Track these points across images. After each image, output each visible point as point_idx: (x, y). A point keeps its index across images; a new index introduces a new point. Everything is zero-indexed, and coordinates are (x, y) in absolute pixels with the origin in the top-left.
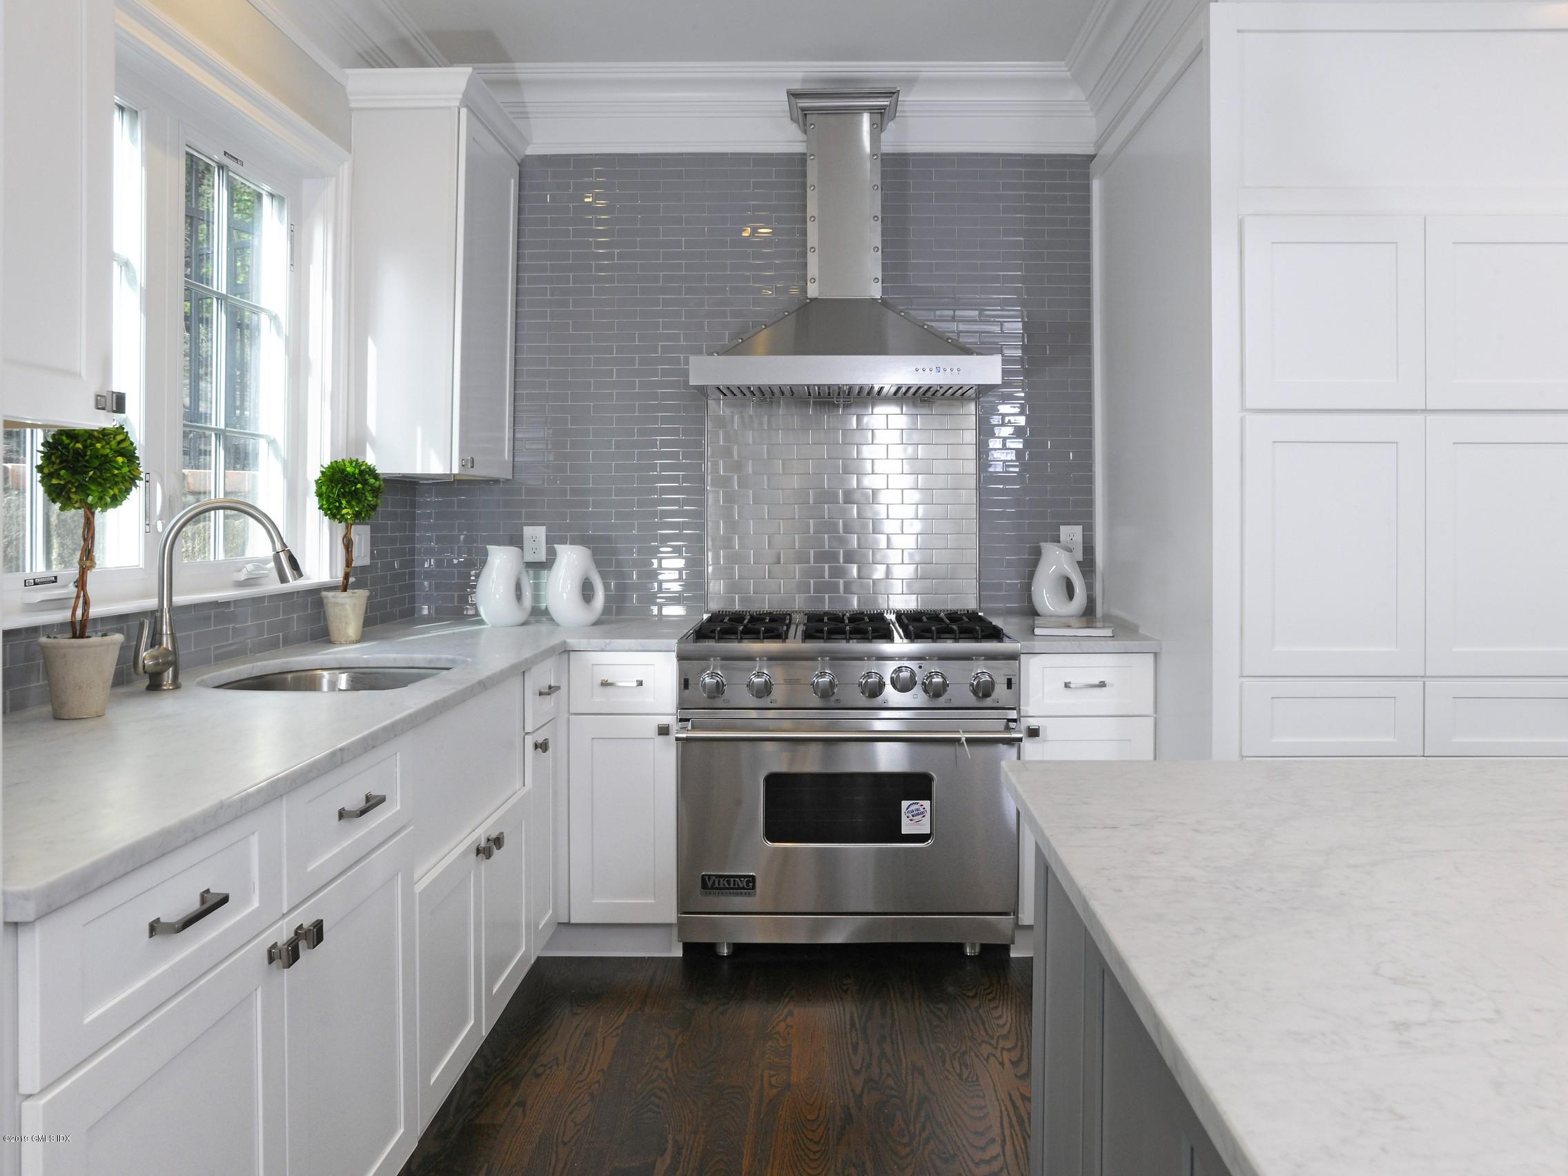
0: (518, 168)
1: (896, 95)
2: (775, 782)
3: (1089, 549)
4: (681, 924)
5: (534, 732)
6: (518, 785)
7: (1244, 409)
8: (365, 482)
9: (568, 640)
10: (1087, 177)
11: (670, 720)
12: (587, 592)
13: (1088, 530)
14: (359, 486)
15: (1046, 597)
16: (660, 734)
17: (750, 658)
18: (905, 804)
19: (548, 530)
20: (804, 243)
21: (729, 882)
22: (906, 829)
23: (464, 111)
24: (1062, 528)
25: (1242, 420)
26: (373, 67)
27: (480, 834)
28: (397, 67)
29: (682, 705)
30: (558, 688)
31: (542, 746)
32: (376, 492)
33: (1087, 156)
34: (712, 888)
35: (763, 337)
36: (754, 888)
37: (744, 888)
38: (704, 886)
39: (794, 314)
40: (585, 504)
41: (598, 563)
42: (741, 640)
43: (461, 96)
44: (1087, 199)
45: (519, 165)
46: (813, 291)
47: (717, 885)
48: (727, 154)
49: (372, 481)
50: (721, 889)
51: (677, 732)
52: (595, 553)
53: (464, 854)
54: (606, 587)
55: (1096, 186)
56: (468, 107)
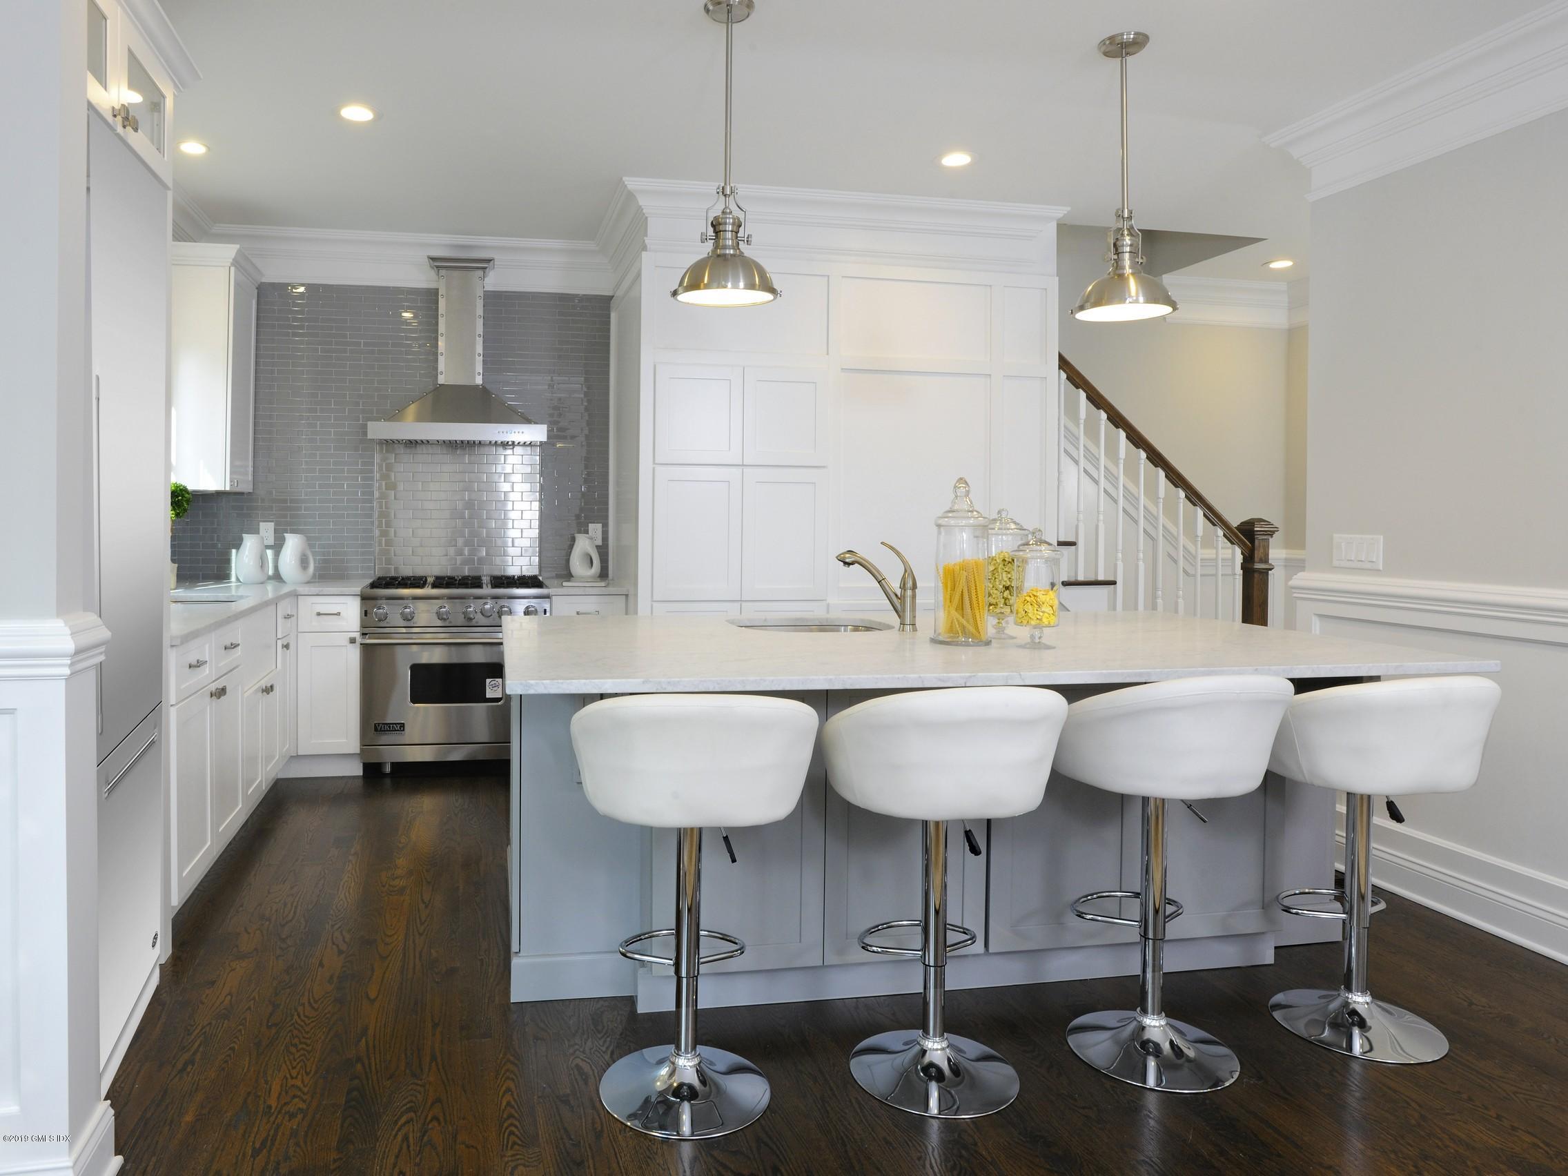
0: (256, 291)
1: (492, 262)
2: (416, 669)
3: (605, 538)
4: (363, 753)
5: (282, 638)
6: (274, 667)
7: (654, 463)
8: (183, 496)
9: (298, 589)
10: (608, 309)
11: (357, 635)
12: (304, 562)
13: (605, 526)
14: (180, 498)
15: (577, 565)
16: (351, 643)
17: (401, 598)
18: (488, 681)
19: (276, 525)
20: (437, 331)
21: (389, 727)
22: (489, 695)
23: (233, 269)
24: (590, 525)
25: (654, 469)
26: (179, 241)
27: (264, 683)
28: (195, 242)
29: (363, 626)
30: (293, 616)
31: (287, 646)
32: (188, 501)
33: (609, 296)
34: (381, 731)
35: (412, 410)
36: (403, 730)
37: (398, 730)
38: (376, 730)
39: (431, 394)
40: (299, 509)
41: (311, 546)
42: (397, 588)
43: (231, 260)
44: (608, 323)
45: (257, 288)
46: (441, 380)
47: (383, 729)
48: (390, 287)
49: (187, 495)
50: (384, 731)
51: (359, 640)
52: (308, 539)
53: (256, 691)
54: (315, 560)
55: (613, 316)
56: (235, 266)
